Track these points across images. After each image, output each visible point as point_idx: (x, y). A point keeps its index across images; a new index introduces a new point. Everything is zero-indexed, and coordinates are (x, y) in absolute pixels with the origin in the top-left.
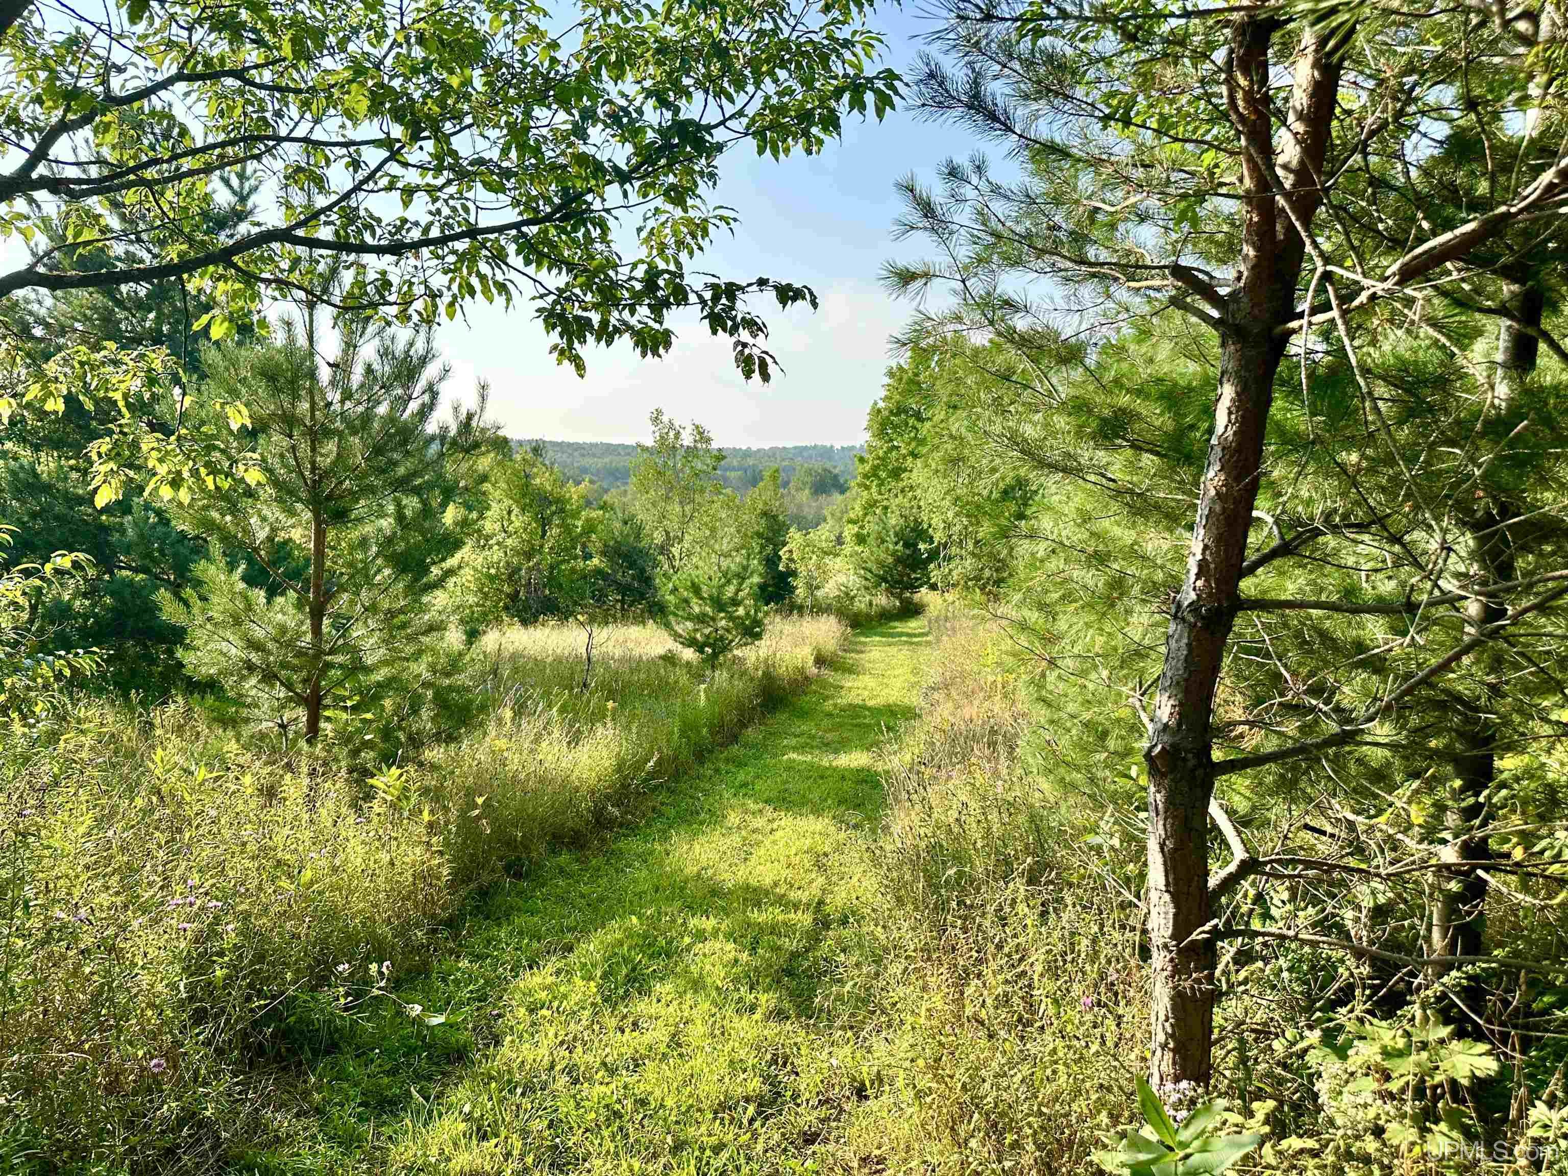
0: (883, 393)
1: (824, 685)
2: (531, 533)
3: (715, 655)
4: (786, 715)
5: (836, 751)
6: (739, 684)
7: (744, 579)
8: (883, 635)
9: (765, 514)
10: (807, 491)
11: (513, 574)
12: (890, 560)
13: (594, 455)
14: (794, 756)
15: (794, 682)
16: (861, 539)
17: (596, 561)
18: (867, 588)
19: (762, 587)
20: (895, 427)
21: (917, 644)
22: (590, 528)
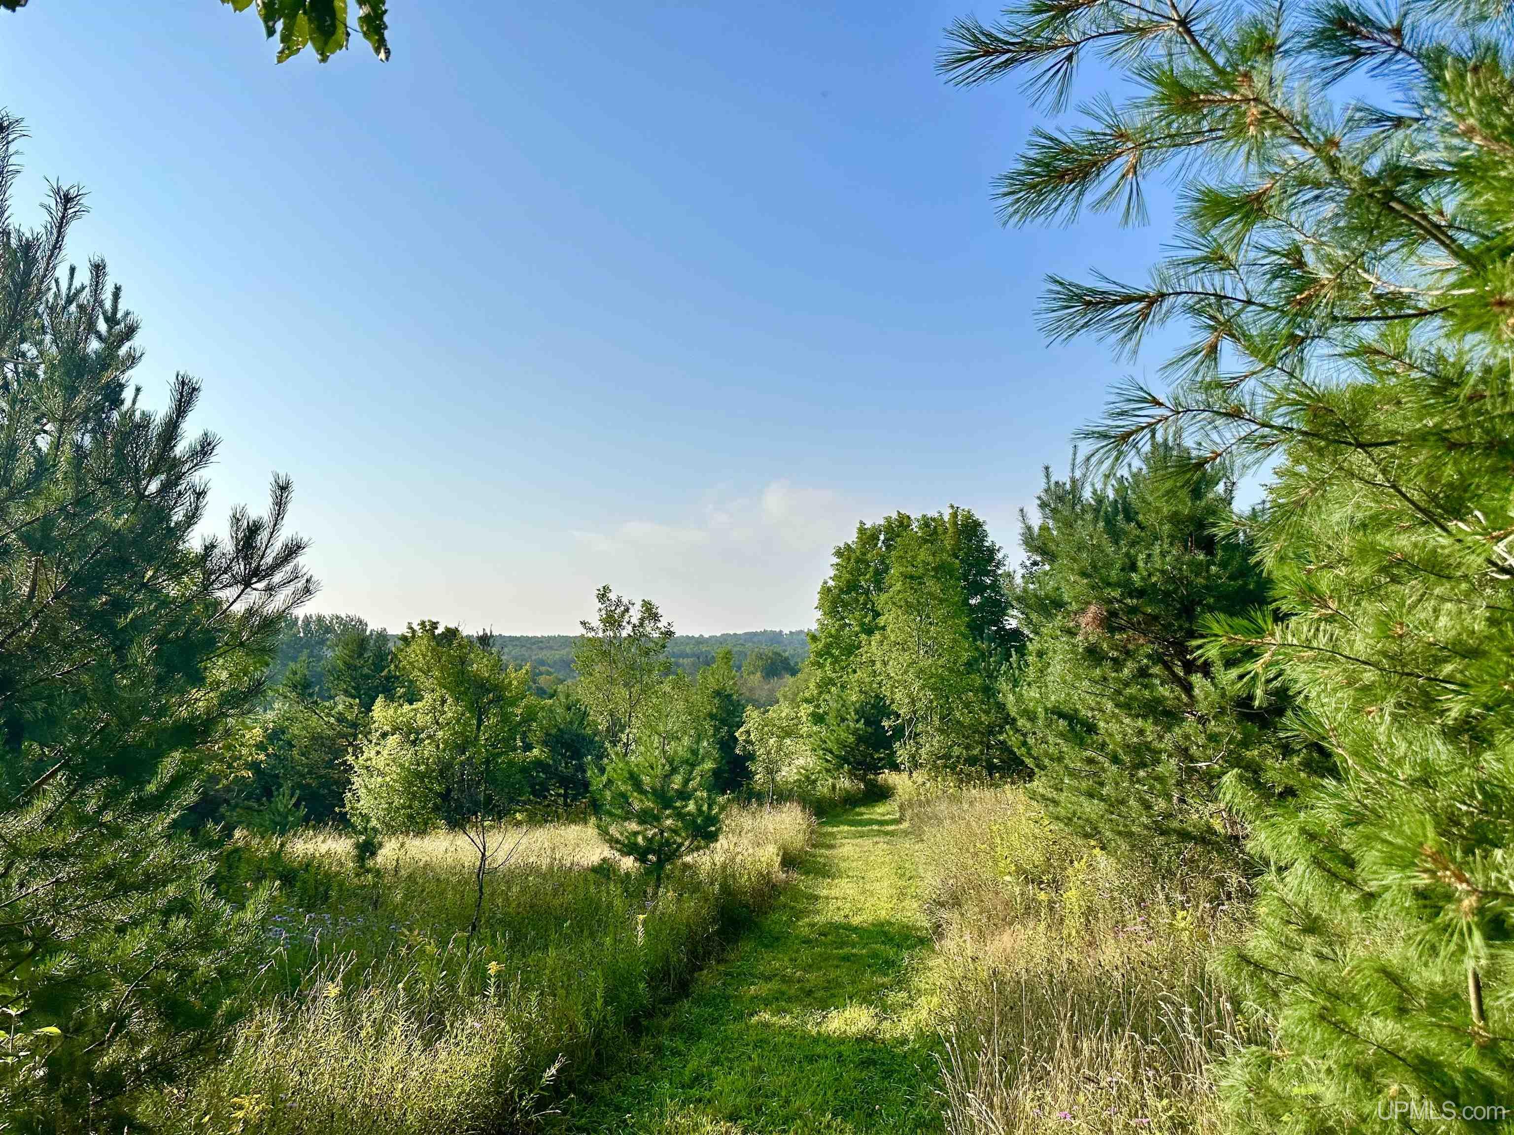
0: (832, 573)
1: (797, 894)
2: (466, 724)
3: (660, 863)
4: (752, 944)
5: (824, 1006)
6: (690, 904)
7: (693, 766)
8: (852, 823)
9: (718, 693)
10: (759, 674)
11: (445, 768)
12: (851, 739)
13: (551, 648)
14: (766, 1016)
15: (758, 893)
16: (818, 719)
17: (536, 752)
18: (828, 771)
19: (716, 773)
20: (845, 605)
21: (892, 834)
22: (530, 716)
